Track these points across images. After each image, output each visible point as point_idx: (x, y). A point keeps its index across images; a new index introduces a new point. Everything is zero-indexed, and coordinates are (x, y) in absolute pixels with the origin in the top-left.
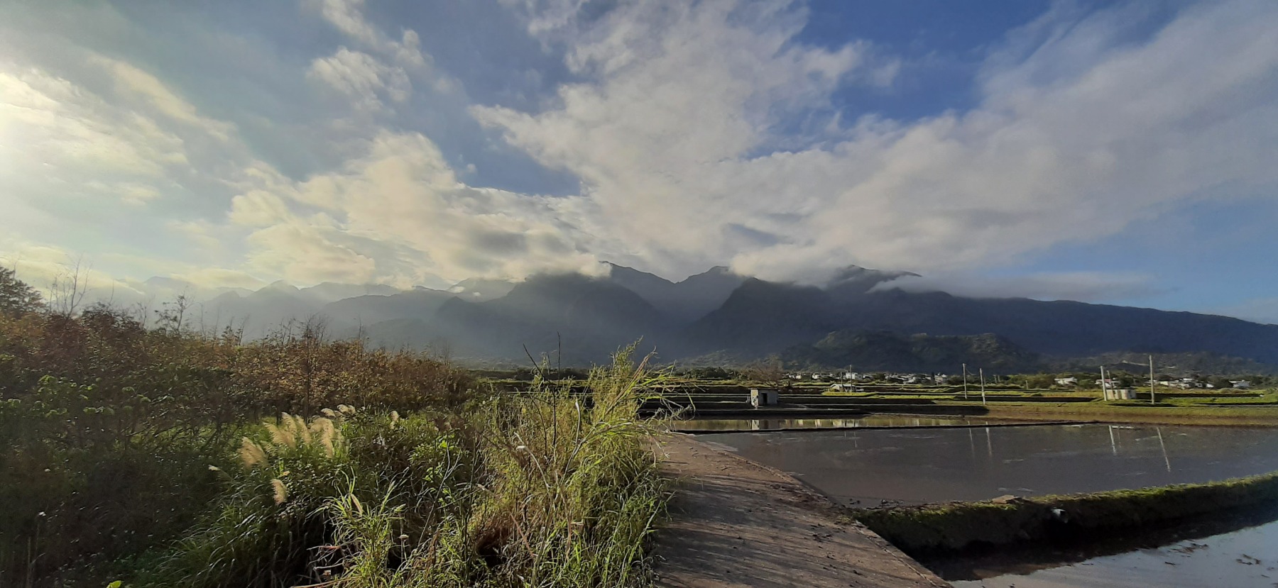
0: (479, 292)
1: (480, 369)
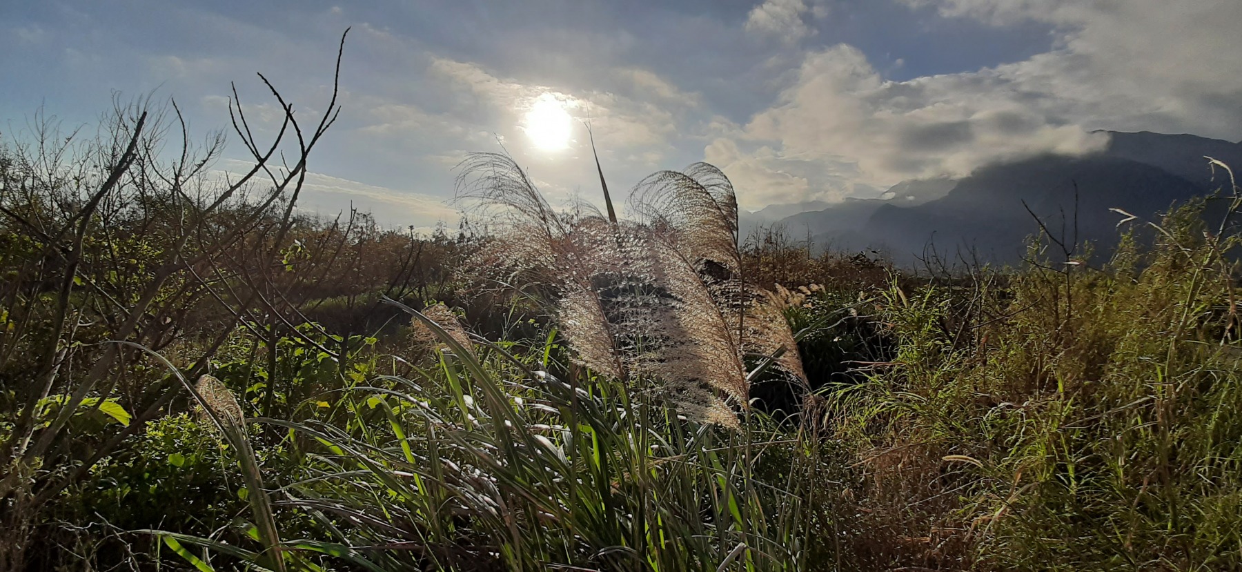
0: (914, 195)
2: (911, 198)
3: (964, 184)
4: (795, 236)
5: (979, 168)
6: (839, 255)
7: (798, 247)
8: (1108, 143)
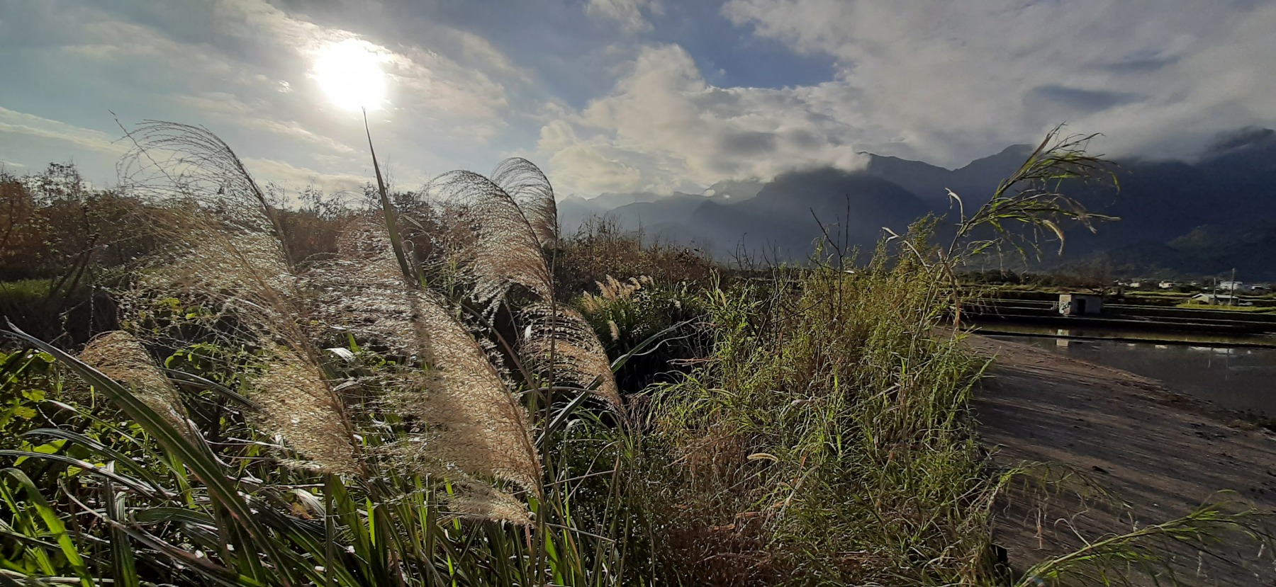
0: (730, 194)
2: (727, 196)
3: (769, 187)
4: (626, 227)
5: (780, 175)
6: (667, 247)
7: (630, 237)
8: (869, 163)
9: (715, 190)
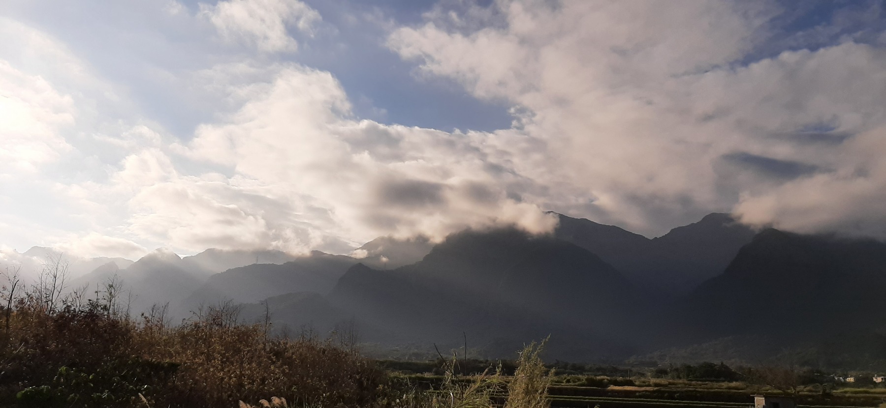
0: (388, 257)
1: (390, 359)
2: (384, 259)
8: (558, 224)
9: (368, 250)
